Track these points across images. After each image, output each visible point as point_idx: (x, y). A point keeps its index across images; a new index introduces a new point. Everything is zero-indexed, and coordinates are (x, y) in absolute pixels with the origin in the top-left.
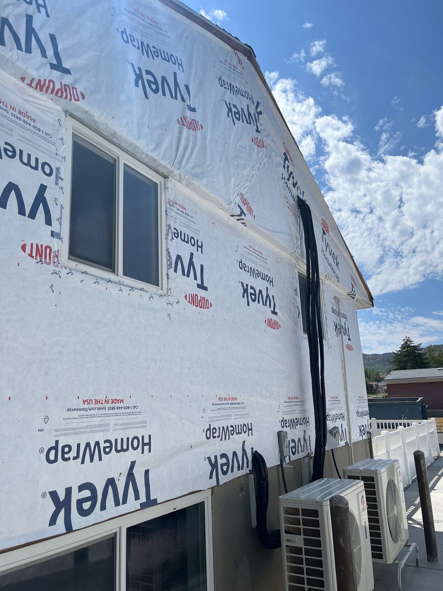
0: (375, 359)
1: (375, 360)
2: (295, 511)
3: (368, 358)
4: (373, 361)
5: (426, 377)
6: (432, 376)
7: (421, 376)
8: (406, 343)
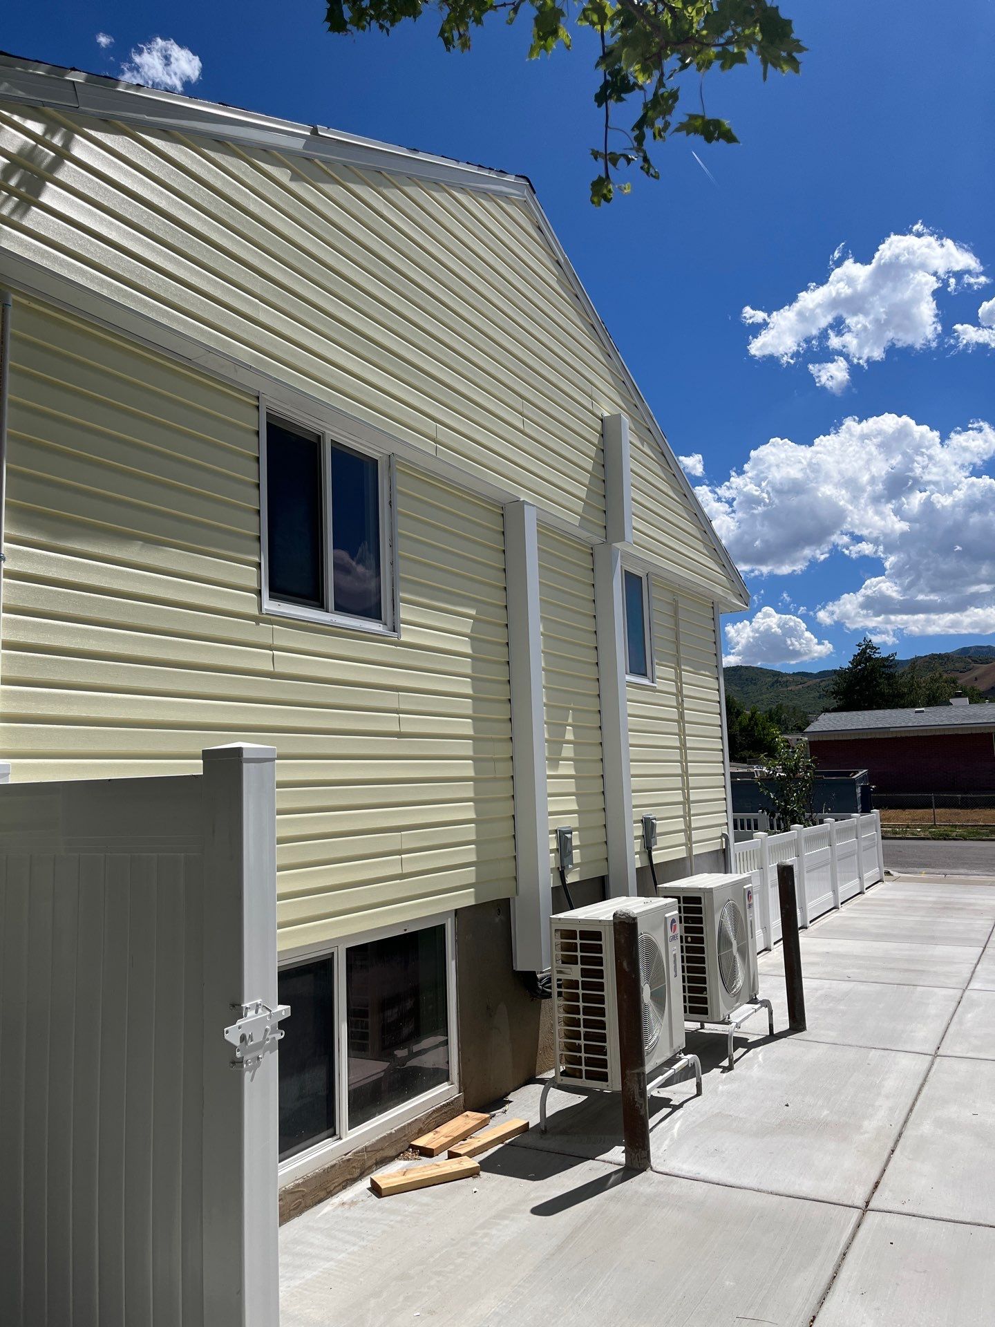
0: (801, 684)
1: (800, 686)
2: (570, 934)
3: (787, 682)
4: (797, 688)
5: (890, 728)
6: (903, 724)
7: (881, 726)
8: (864, 651)
